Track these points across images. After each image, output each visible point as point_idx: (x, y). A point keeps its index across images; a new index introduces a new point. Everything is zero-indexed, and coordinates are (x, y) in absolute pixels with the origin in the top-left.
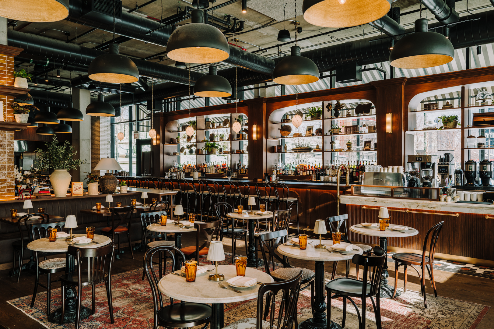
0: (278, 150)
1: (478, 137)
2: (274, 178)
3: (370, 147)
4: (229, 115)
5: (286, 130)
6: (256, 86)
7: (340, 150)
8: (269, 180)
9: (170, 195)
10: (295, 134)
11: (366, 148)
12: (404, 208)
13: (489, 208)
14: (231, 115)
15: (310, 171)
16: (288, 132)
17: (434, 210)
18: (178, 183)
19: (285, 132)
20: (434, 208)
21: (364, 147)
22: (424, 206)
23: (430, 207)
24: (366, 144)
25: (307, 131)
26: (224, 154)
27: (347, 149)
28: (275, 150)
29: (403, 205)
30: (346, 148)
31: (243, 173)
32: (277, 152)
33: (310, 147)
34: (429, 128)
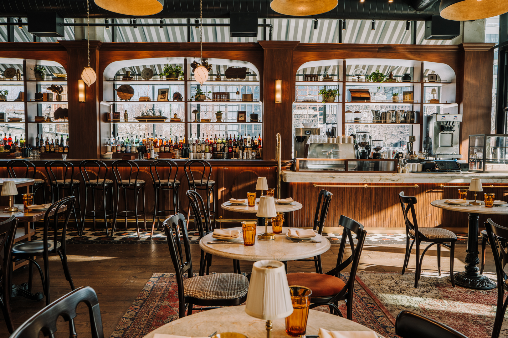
0: (114, 118)
1: (354, 113)
2: (154, 155)
3: (245, 118)
4: (20, 61)
5: (126, 92)
6: (78, 21)
7: (208, 121)
8: (147, 156)
9: (26, 187)
10: (141, 97)
11: (240, 119)
12: (361, 182)
13: (448, 177)
14: (24, 62)
15: (165, 146)
16: (129, 95)
17: (397, 182)
18: (8, 168)
19: (125, 94)
20: (397, 180)
21: (238, 119)
22: (386, 179)
23: (393, 179)
24: (240, 115)
25: (158, 94)
26: (9, 122)
27: (217, 119)
28: (109, 118)
29: (364, 179)
30: (215, 118)
31: (50, 151)
32: (112, 121)
33: (163, 115)
34: (309, 100)
